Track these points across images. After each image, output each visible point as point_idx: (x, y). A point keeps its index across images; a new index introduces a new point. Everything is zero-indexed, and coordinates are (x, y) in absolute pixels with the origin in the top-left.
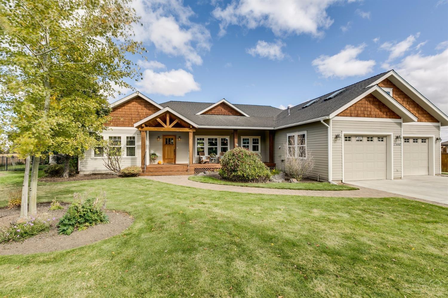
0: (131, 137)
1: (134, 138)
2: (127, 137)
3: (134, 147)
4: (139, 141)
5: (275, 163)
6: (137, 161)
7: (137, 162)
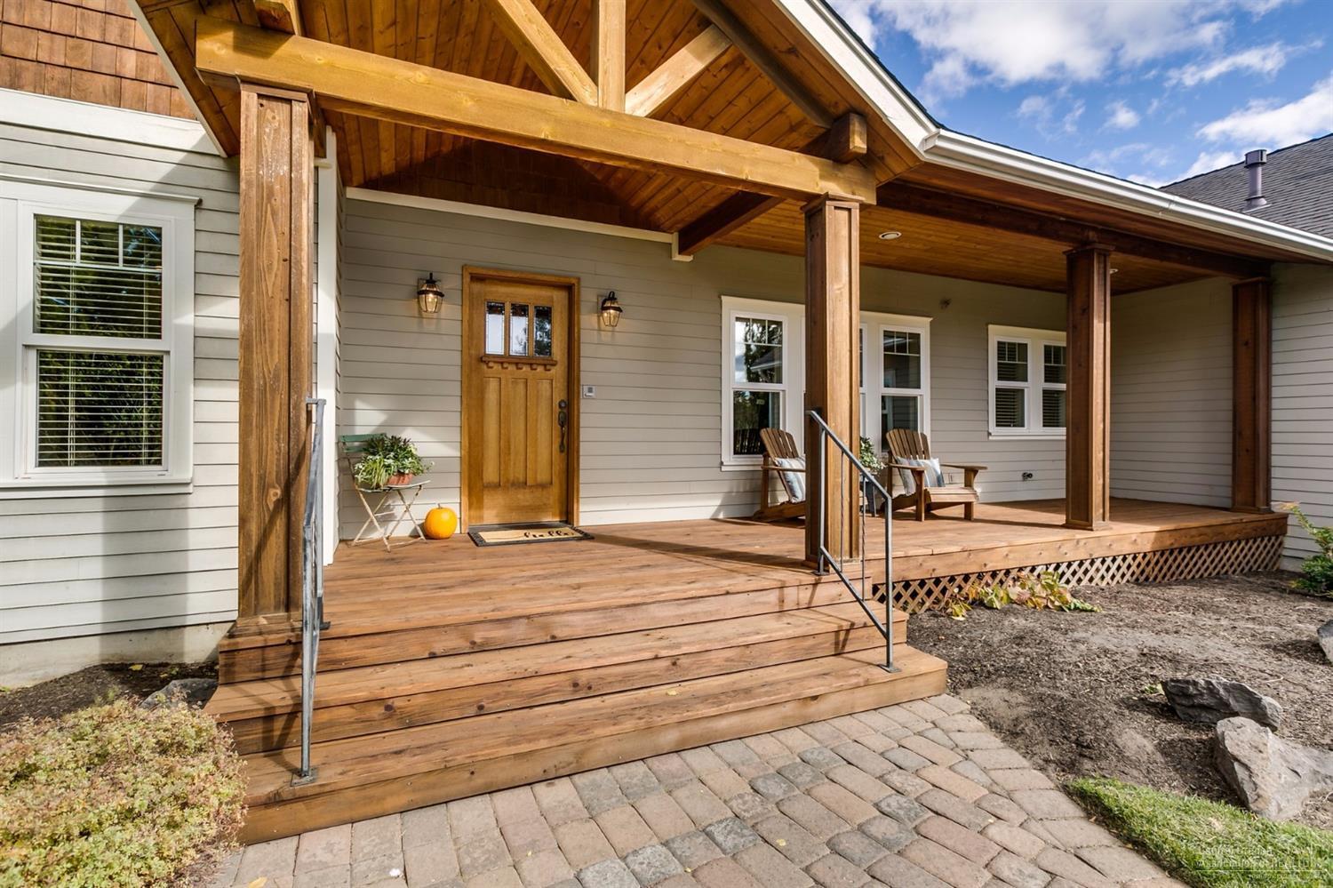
0: (98, 234)
1: (148, 243)
2: (52, 232)
3: (156, 360)
4: (208, 285)
5: (1277, 507)
6: (195, 518)
7: (194, 539)
